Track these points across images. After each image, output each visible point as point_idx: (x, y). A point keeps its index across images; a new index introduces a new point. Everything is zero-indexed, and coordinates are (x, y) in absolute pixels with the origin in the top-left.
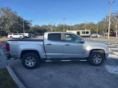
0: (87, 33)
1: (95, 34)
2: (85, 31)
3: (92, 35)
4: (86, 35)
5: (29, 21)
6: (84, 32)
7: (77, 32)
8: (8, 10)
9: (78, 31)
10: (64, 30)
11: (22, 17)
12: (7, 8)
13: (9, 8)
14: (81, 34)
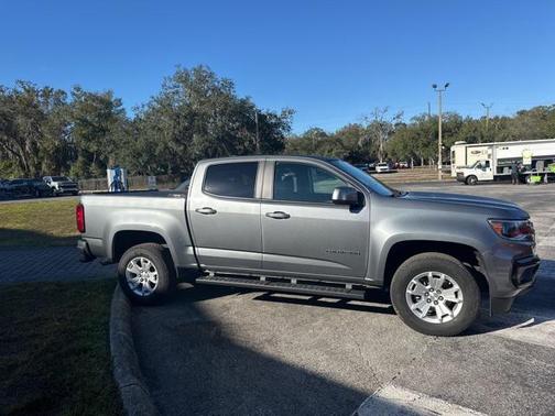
5: (279, 114)
8: (202, 80)
11: (251, 101)
12: (198, 71)
13: (204, 69)
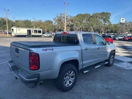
0: (40, 32)
1: (48, 34)
2: (38, 30)
3: (44, 34)
4: (38, 34)
6: (36, 31)
7: (27, 30)
9: (29, 29)
10: (7, 26)
14: (33, 32)
